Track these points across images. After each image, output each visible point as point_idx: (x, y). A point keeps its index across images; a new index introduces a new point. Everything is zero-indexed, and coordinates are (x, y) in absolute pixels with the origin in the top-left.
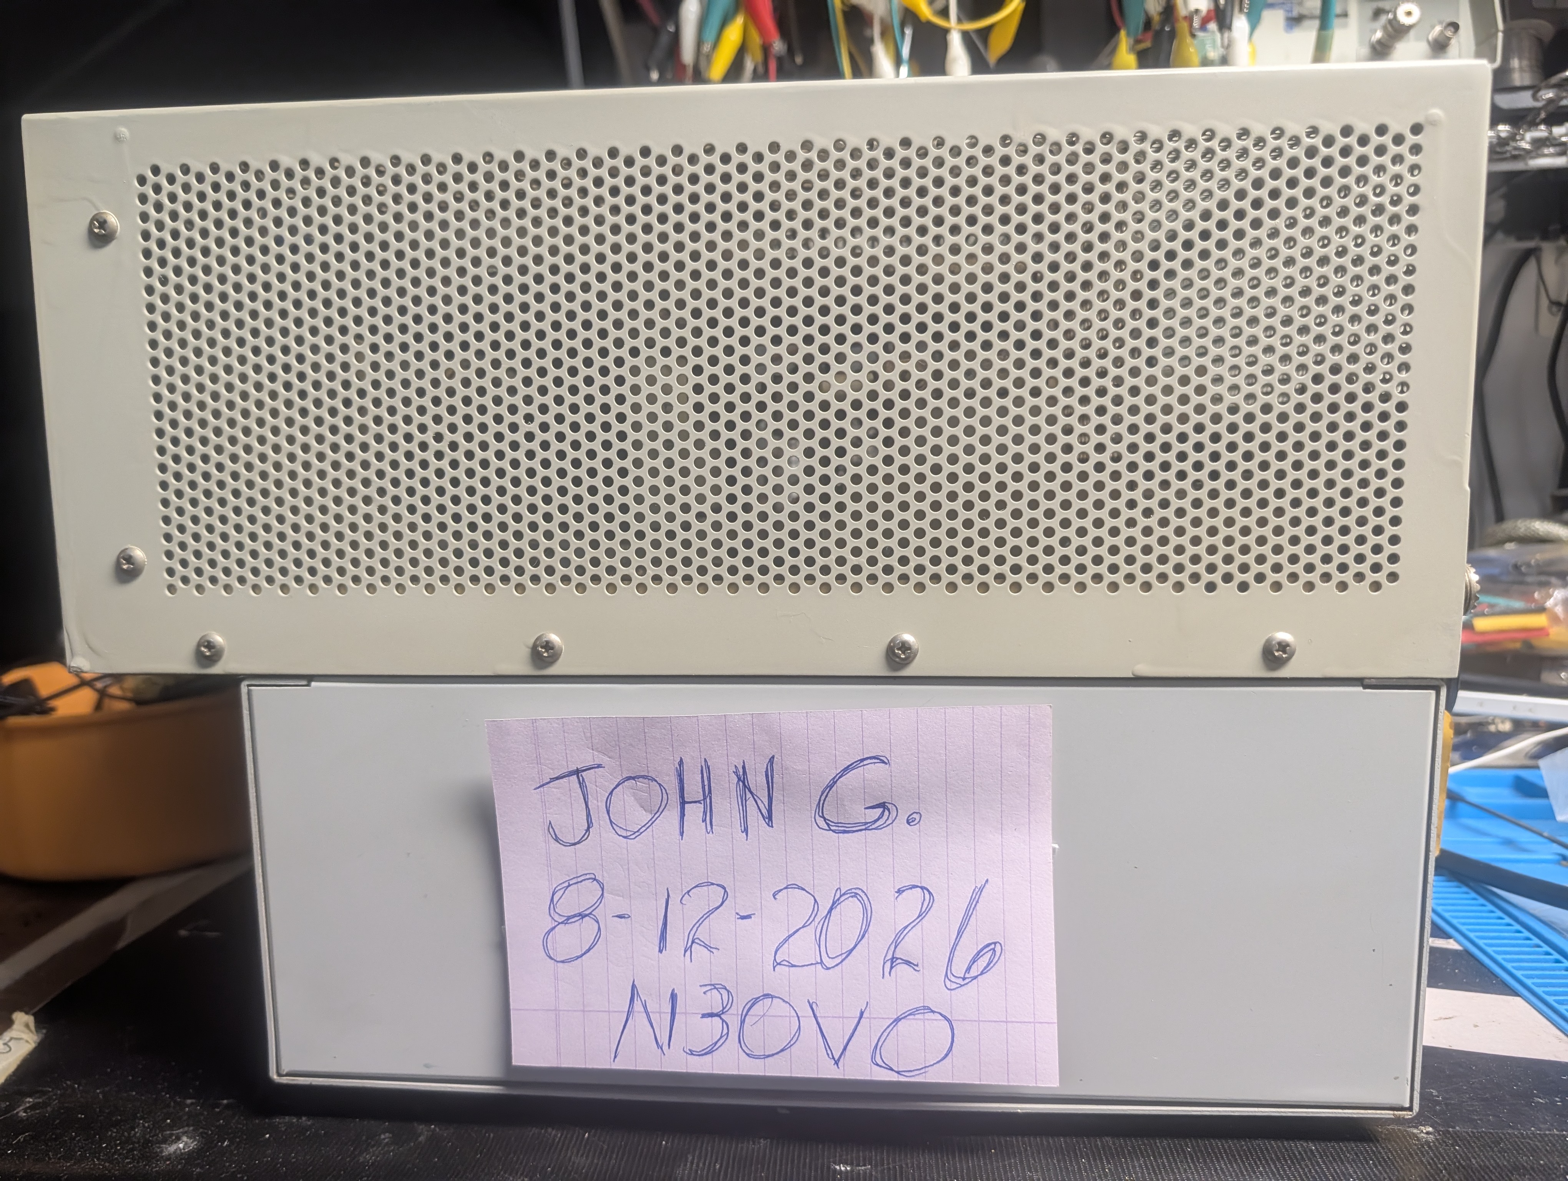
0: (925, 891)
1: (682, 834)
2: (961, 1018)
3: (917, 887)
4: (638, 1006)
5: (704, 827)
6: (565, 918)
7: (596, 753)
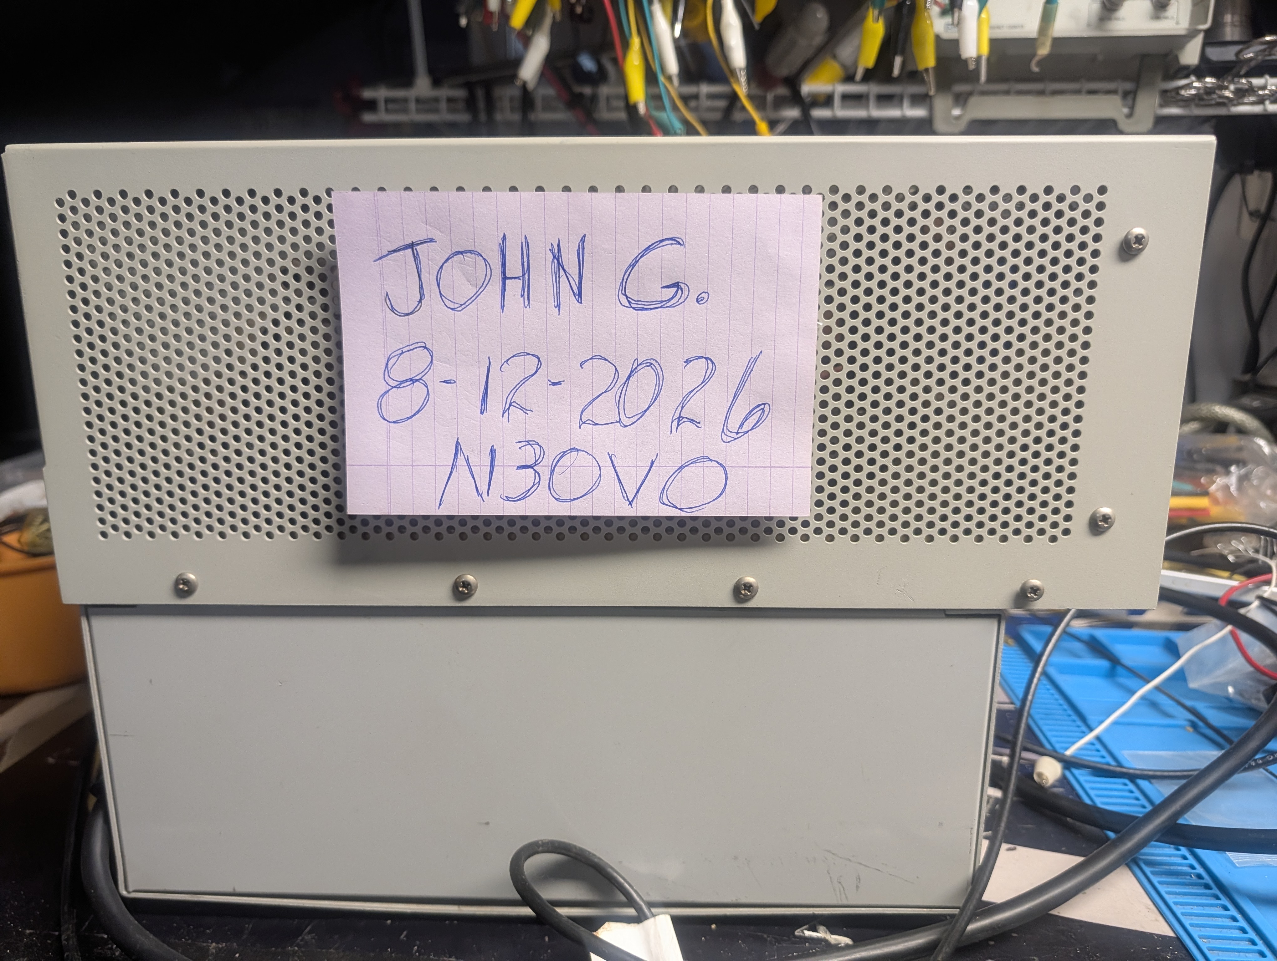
0: (709, 361)
1: (503, 306)
2: (734, 465)
3: (703, 357)
4: (461, 460)
5: (522, 302)
6: (399, 383)
7: (429, 228)
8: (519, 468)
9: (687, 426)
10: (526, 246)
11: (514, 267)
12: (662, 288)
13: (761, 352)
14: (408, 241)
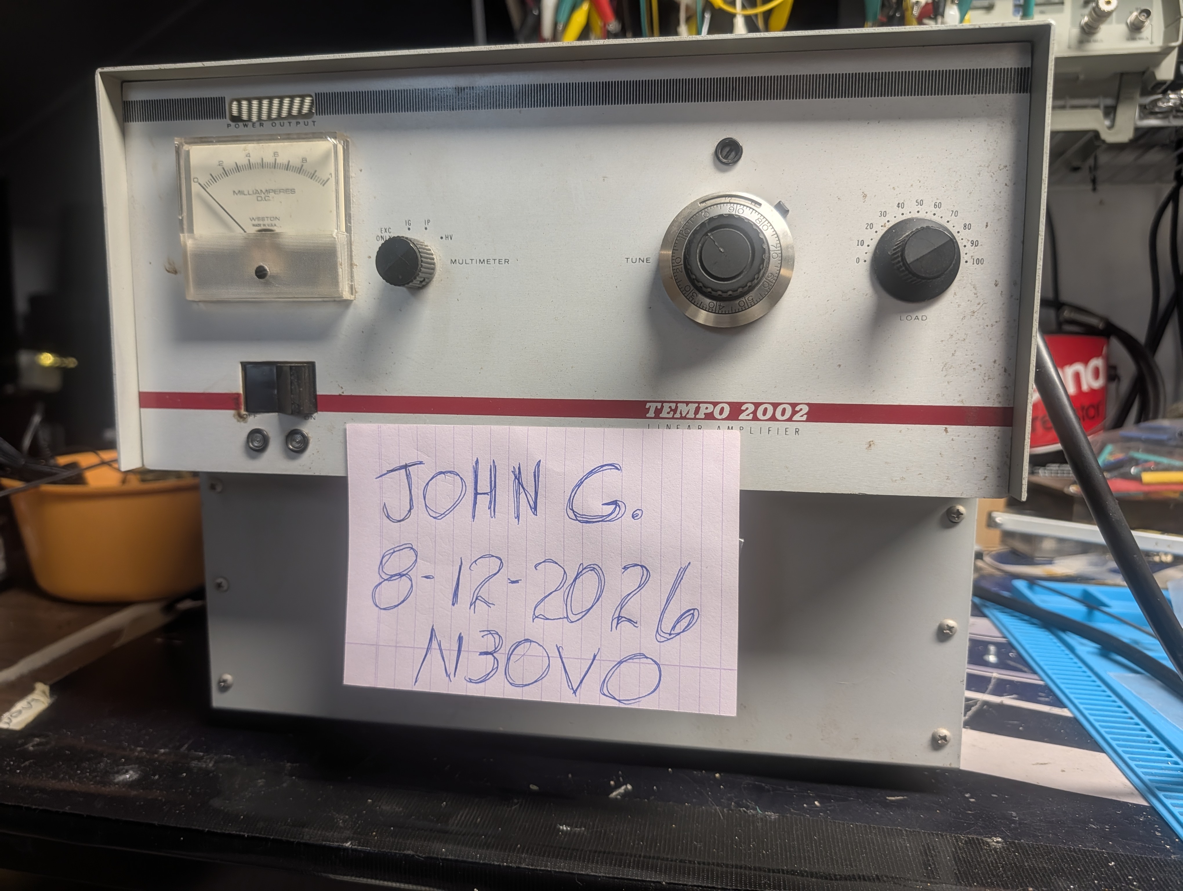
0: (644, 569)
1: (474, 517)
2: (667, 663)
3: (638, 565)
4: (435, 644)
5: (489, 513)
6: (389, 576)
7: (419, 453)
8: (481, 654)
9: (625, 625)
10: (494, 469)
11: (484, 485)
12: (603, 504)
13: (690, 563)
14: (403, 463)
